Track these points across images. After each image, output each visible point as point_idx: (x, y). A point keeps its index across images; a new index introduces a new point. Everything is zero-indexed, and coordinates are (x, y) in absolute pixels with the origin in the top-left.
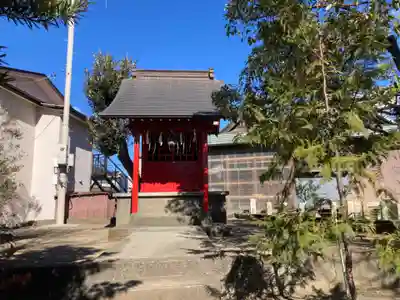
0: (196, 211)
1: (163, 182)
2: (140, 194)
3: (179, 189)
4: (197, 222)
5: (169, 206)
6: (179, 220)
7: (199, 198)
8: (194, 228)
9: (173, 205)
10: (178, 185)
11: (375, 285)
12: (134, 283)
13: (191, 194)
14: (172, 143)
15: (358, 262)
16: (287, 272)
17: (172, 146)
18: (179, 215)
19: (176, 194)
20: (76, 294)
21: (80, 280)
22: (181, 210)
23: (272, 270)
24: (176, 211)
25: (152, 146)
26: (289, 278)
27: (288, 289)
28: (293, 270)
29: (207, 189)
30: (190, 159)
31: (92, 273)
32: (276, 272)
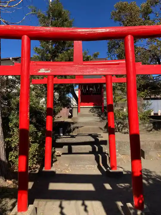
0: (99, 112)
1: (88, 103)
2: (81, 107)
3: (94, 105)
4: (99, 116)
5: (90, 111)
6: (94, 115)
7: (101, 108)
8: (98, 118)
9: (92, 110)
10: (94, 104)
11: (145, 130)
12: (83, 126)
13: (97, 107)
14: (91, 89)
15: (140, 124)
16: (120, 126)
17: (91, 90)
18: (94, 113)
19: (92, 106)
20: (69, 129)
21: (70, 126)
22: (94, 112)
23: (117, 125)
24: (93, 112)
25: (84, 90)
26: (121, 128)
27: (120, 130)
28: (122, 126)
29: (103, 105)
30: (98, 94)
31: (73, 124)
32: (118, 126)
